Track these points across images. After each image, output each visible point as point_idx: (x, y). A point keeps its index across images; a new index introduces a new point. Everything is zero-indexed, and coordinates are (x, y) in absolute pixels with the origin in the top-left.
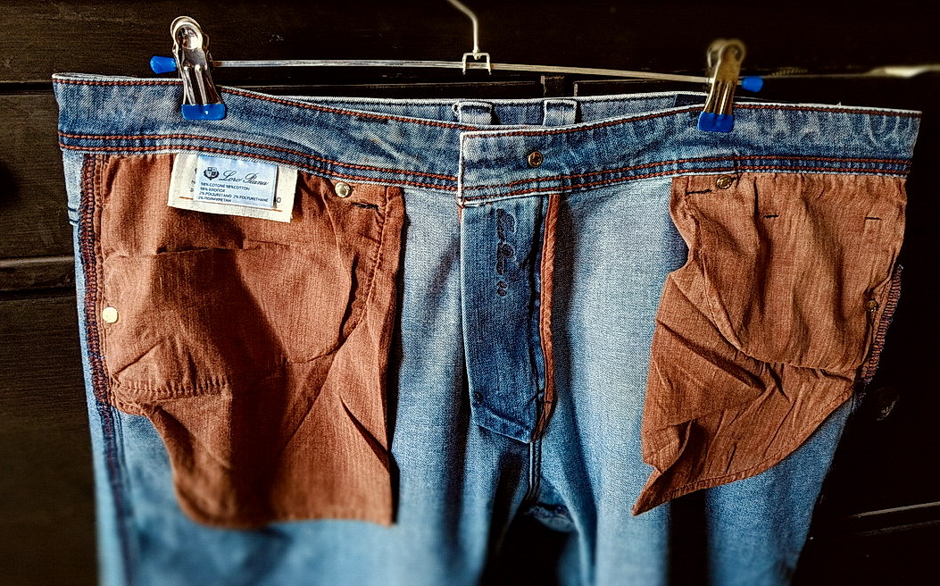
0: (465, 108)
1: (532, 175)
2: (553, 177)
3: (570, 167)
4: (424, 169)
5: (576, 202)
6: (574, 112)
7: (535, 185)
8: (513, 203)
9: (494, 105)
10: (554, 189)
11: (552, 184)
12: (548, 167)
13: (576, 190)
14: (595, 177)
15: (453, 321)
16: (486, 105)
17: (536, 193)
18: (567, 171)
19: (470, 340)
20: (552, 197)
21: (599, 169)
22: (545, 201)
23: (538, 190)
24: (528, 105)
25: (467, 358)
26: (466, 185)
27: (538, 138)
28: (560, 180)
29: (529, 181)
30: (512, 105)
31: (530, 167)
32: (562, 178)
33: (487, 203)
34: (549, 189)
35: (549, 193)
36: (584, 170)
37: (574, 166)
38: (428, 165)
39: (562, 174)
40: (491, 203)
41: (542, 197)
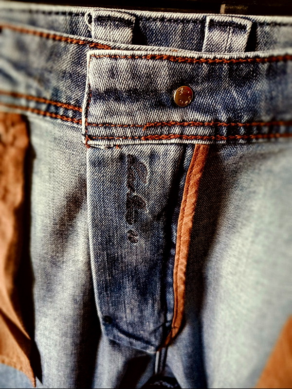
0: (100, 20)
1: (176, 116)
2: (203, 122)
3: (228, 111)
4: (48, 95)
5: (230, 155)
6: (246, 36)
7: (177, 130)
8: (147, 149)
9: (139, 19)
10: (202, 138)
11: (201, 131)
12: (200, 109)
13: (232, 141)
14: (259, 128)
15: (81, 257)
16: (127, 17)
17: (177, 141)
18: (223, 117)
19: (98, 276)
20: (199, 147)
21: (266, 118)
22: (189, 152)
23: (181, 136)
24: (185, 21)
25: (96, 291)
26: (90, 120)
27: (188, 67)
28: (211, 127)
29: (170, 124)
30: (162, 19)
31: (174, 106)
32: (215, 125)
33: (114, 145)
34: (196, 137)
35: (195, 142)
36: (245, 118)
37: (234, 110)
38: (51, 92)
39: (217, 120)
40: (119, 146)
41: (185, 146)
